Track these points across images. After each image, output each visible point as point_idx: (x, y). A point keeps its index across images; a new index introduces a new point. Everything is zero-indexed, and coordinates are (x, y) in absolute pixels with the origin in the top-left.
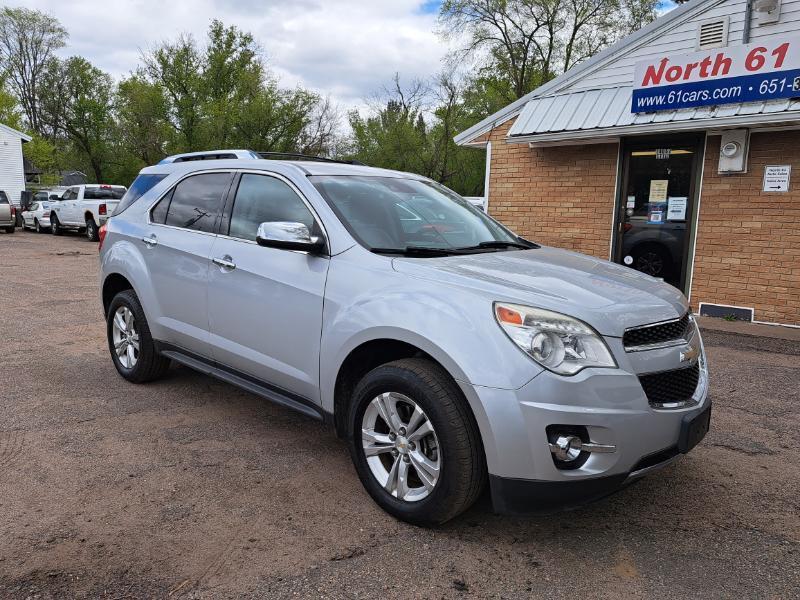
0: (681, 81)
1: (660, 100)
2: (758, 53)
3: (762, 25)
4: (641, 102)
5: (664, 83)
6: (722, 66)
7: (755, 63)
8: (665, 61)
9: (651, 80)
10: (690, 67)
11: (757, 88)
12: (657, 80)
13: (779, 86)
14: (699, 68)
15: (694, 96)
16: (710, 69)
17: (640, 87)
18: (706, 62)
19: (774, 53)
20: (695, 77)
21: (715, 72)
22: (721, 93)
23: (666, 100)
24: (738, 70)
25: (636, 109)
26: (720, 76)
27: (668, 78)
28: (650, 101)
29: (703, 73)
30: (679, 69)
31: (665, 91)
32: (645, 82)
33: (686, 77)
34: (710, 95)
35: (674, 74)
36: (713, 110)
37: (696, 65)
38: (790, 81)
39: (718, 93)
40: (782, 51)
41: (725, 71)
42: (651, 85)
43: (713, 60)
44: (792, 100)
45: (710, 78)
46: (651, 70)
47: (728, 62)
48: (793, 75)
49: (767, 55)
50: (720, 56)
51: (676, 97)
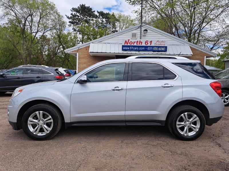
0: (132, 45)
1: (128, 48)
2: (147, 42)
3: (143, 36)
4: (124, 48)
5: (129, 45)
6: (141, 43)
7: (146, 44)
8: (129, 40)
9: (126, 44)
10: (134, 42)
11: (147, 48)
12: (127, 44)
13: (151, 49)
14: (136, 43)
15: (136, 48)
16: (138, 43)
17: (124, 45)
18: (137, 42)
19: (150, 42)
20: (135, 44)
21: (139, 44)
22: (141, 49)
23: (130, 48)
24: (143, 44)
25: (123, 50)
26: (140, 45)
27: (130, 44)
28: (126, 48)
29: (137, 44)
30: (132, 42)
31: (129, 46)
32: (125, 44)
33: (134, 44)
35: (131, 43)
36: (139, 52)
37: (135, 42)
38: (153, 48)
39: (140, 48)
40: (151, 42)
41: (141, 44)
42: (126, 45)
43: (139, 41)
44: (153, 51)
45: (138, 45)
46: (126, 41)
47: (142, 42)
48: (153, 47)
49: (149, 42)
50: (140, 41)
51: (132, 48)
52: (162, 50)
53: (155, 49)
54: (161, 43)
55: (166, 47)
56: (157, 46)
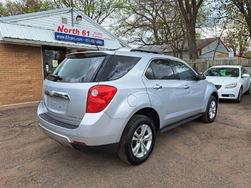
0: (68, 33)
1: (63, 37)
2: (84, 32)
3: (75, 23)
4: (58, 36)
5: (63, 32)
6: (77, 32)
7: (84, 34)
8: (63, 26)
9: (60, 30)
10: (70, 30)
11: (85, 40)
13: (89, 41)
15: (72, 39)
16: (75, 32)
17: (57, 31)
18: (74, 30)
20: (71, 33)
21: (76, 33)
22: (78, 39)
23: (65, 37)
24: (81, 35)
25: (56, 39)
28: (61, 37)
29: (73, 33)
31: (64, 35)
33: (70, 32)
34: (76, 39)
35: (66, 31)
36: (76, 43)
37: (71, 30)
39: (77, 39)
40: (88, 32)
41: (78, 34)
42: (60, 32)
43: (75, 30)
44: (91, 44)
45: (75, 34)
46: (59, 27)
47: (79, 32)
48: (91, 39)
49: (86, 33)
50: (77, 30)
51: (68, 37)
52: (100, 43)
53: (93, 41)
54: (99, 36)
55: (103, 41)
56: (94, 38)
